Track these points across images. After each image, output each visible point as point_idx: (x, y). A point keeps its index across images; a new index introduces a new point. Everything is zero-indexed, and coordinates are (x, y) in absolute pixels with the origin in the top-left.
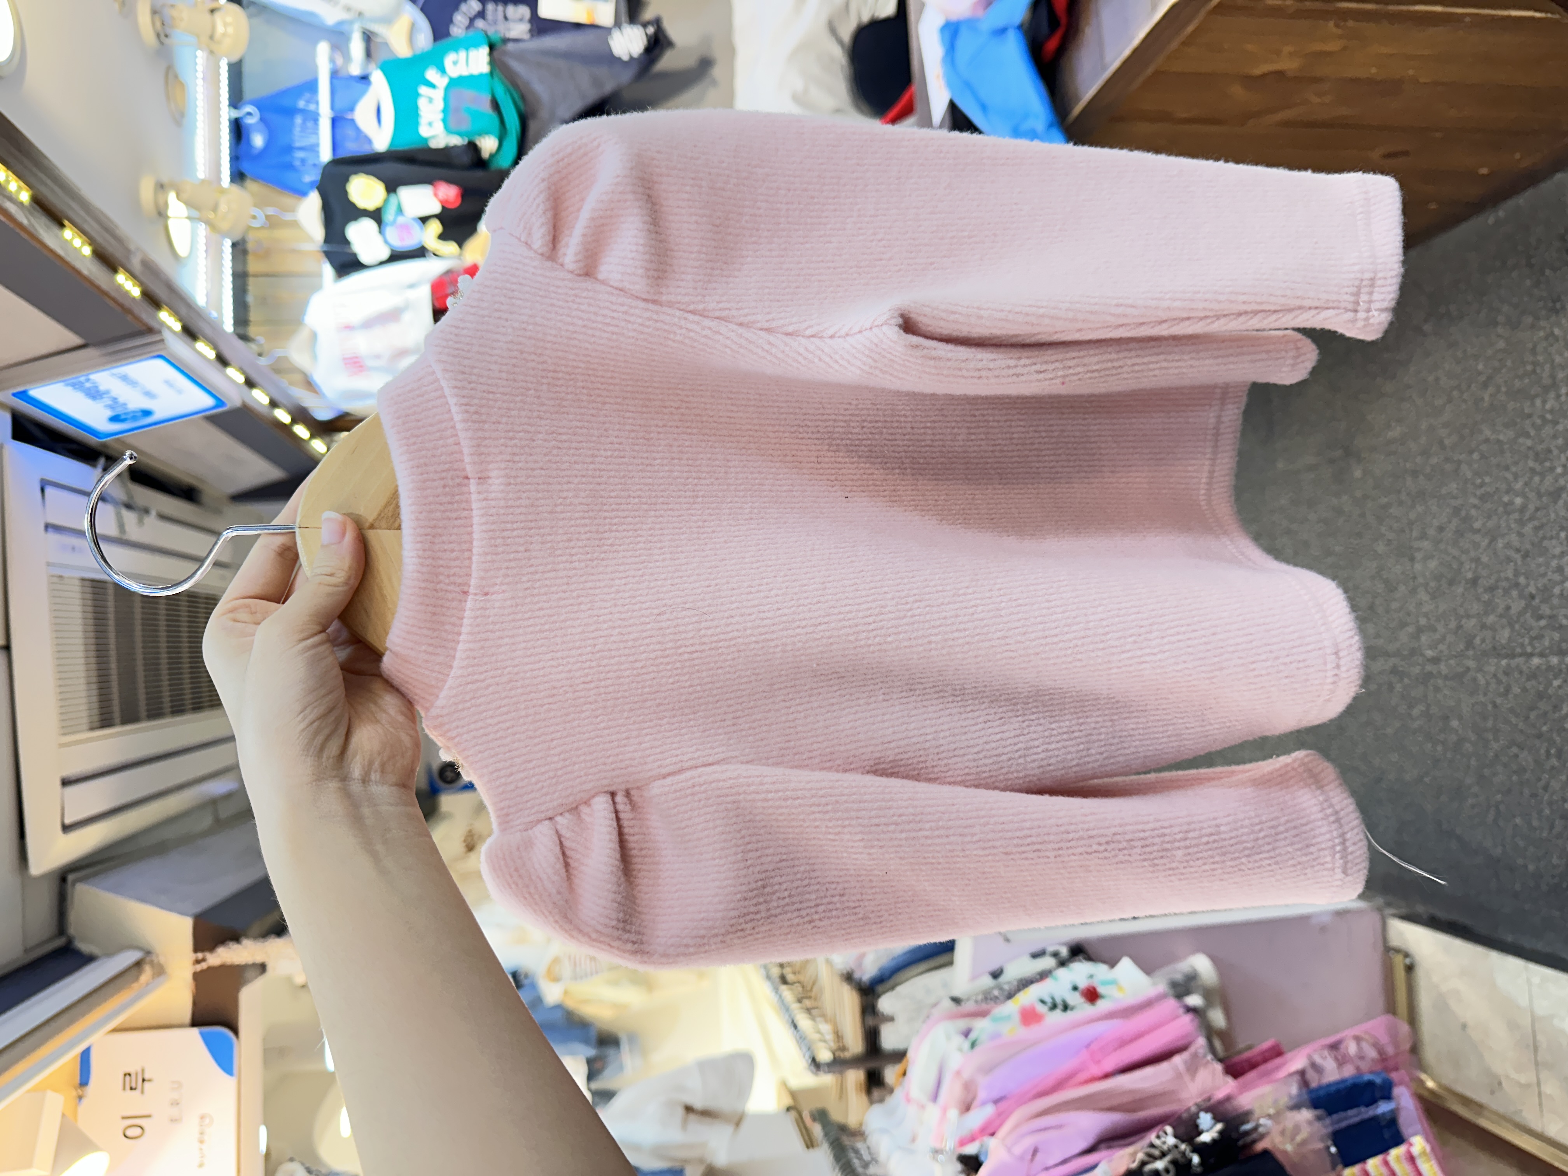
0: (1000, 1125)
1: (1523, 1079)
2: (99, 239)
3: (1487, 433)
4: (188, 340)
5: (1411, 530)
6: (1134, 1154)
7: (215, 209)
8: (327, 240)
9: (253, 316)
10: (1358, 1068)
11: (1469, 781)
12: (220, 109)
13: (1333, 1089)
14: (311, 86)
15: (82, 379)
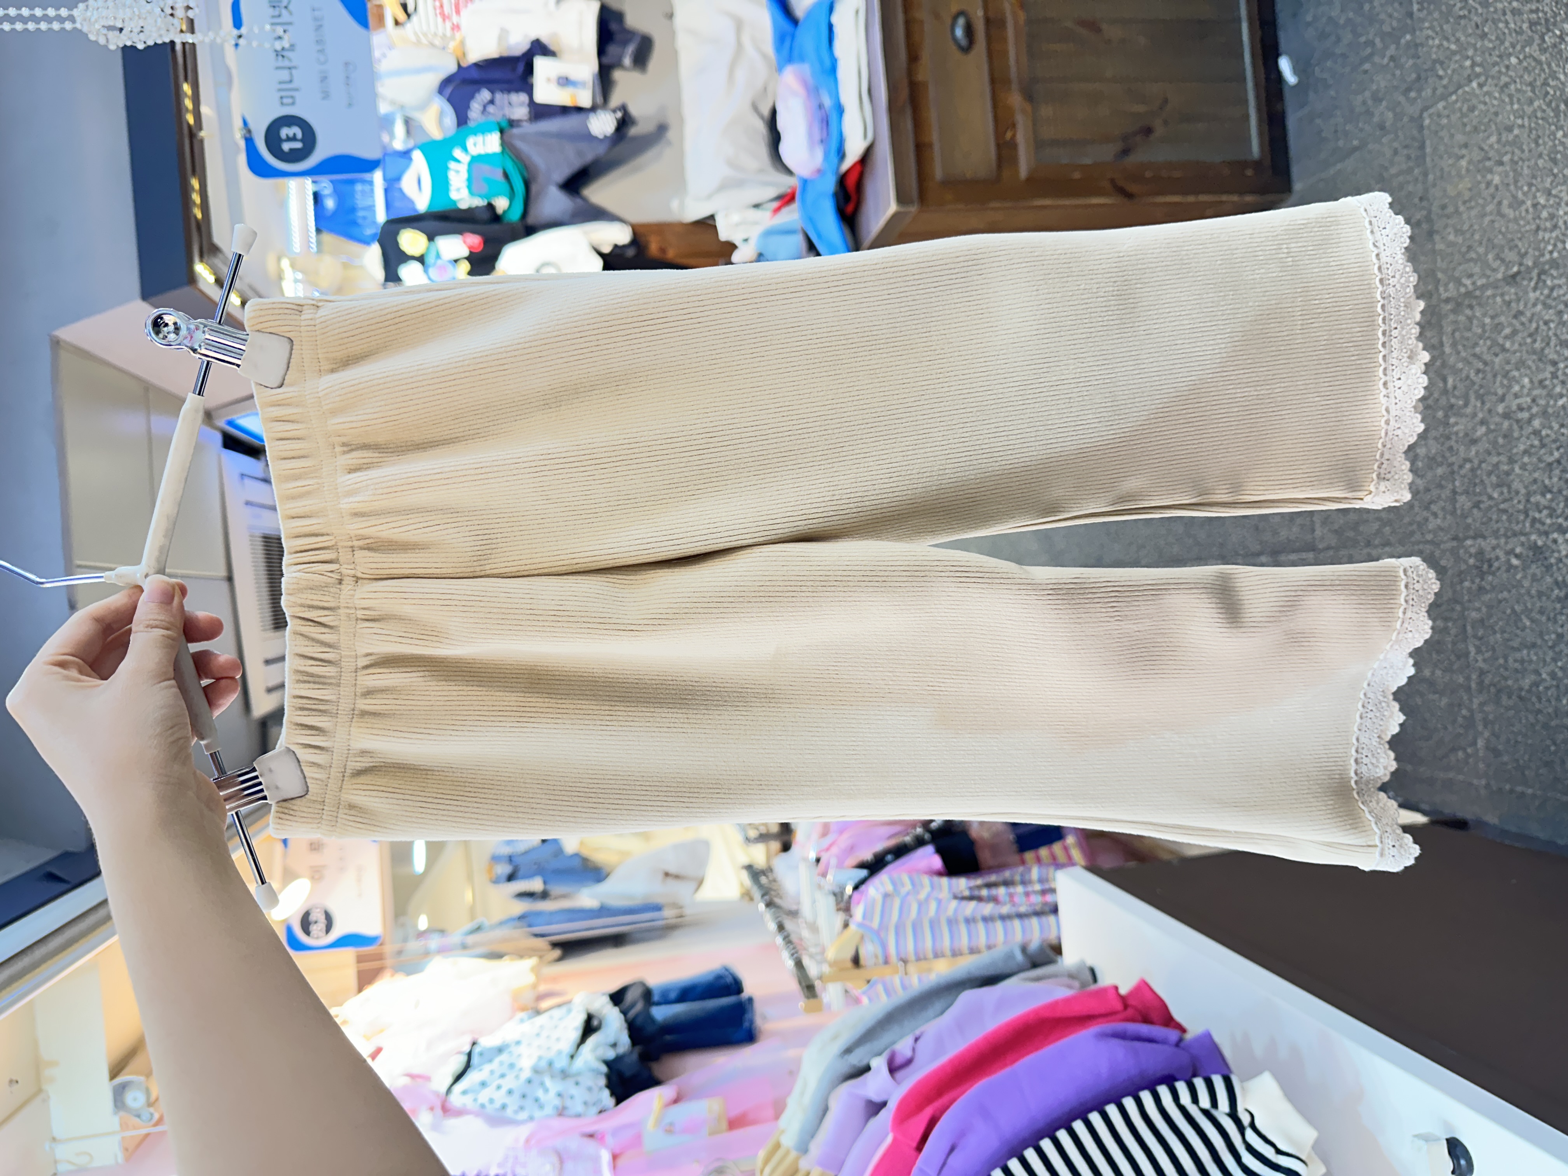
7: (317, 274)
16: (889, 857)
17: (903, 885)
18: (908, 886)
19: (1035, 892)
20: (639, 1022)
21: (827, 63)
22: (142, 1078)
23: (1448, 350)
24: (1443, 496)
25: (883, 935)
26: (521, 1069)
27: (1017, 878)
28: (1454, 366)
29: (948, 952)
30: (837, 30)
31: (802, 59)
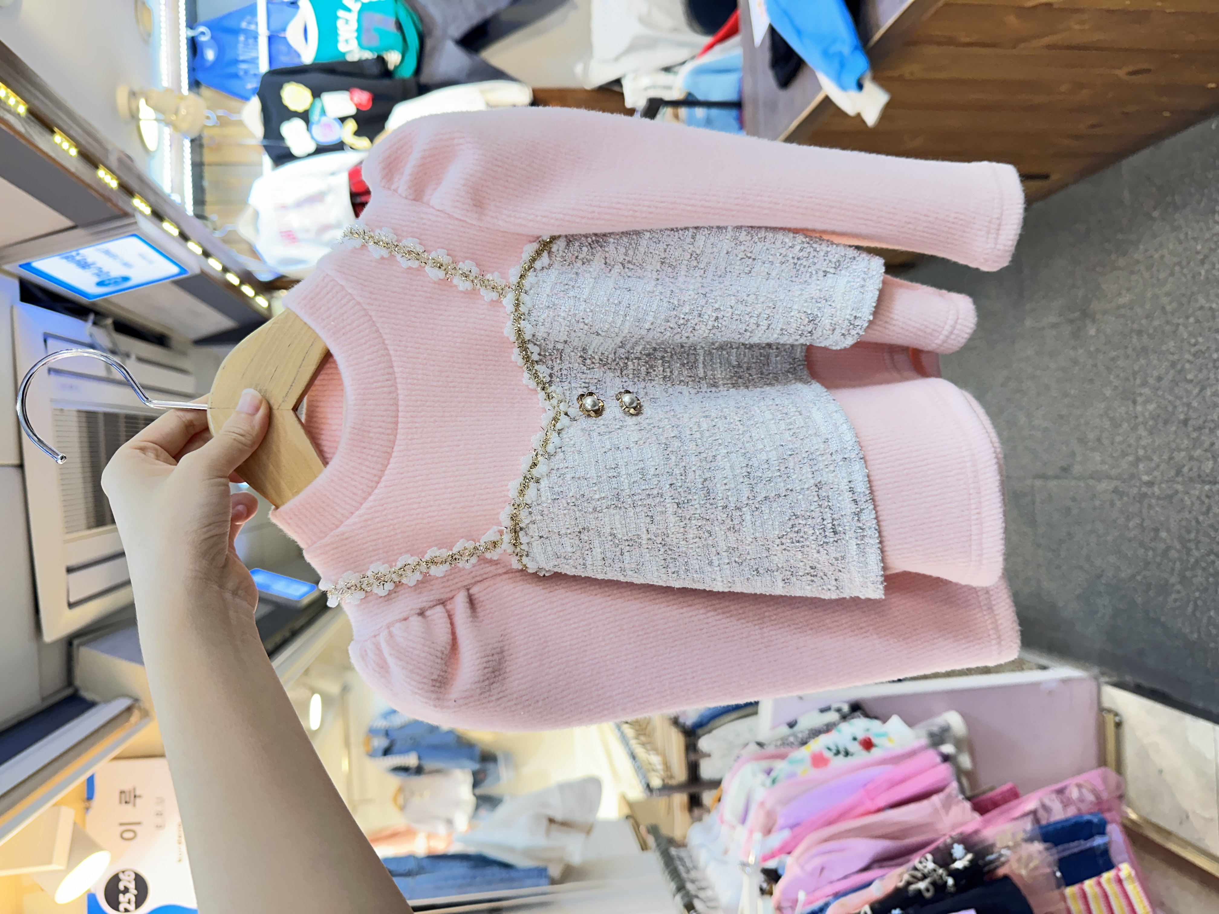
0: (795, 846)
1: (1207, 815)
2: (83, 142)
3: (1202, 301)
4: (156, 221)
5: (1135, 379)
6: (901, 876)
7: (176, 112)
8: (266, 136)
9: (209, 197)
10: (1079, 810)
11: (1173, 580)
12: (179, 30)
13: (1059, 826)
14: (252, 10)
15: (74, 253)
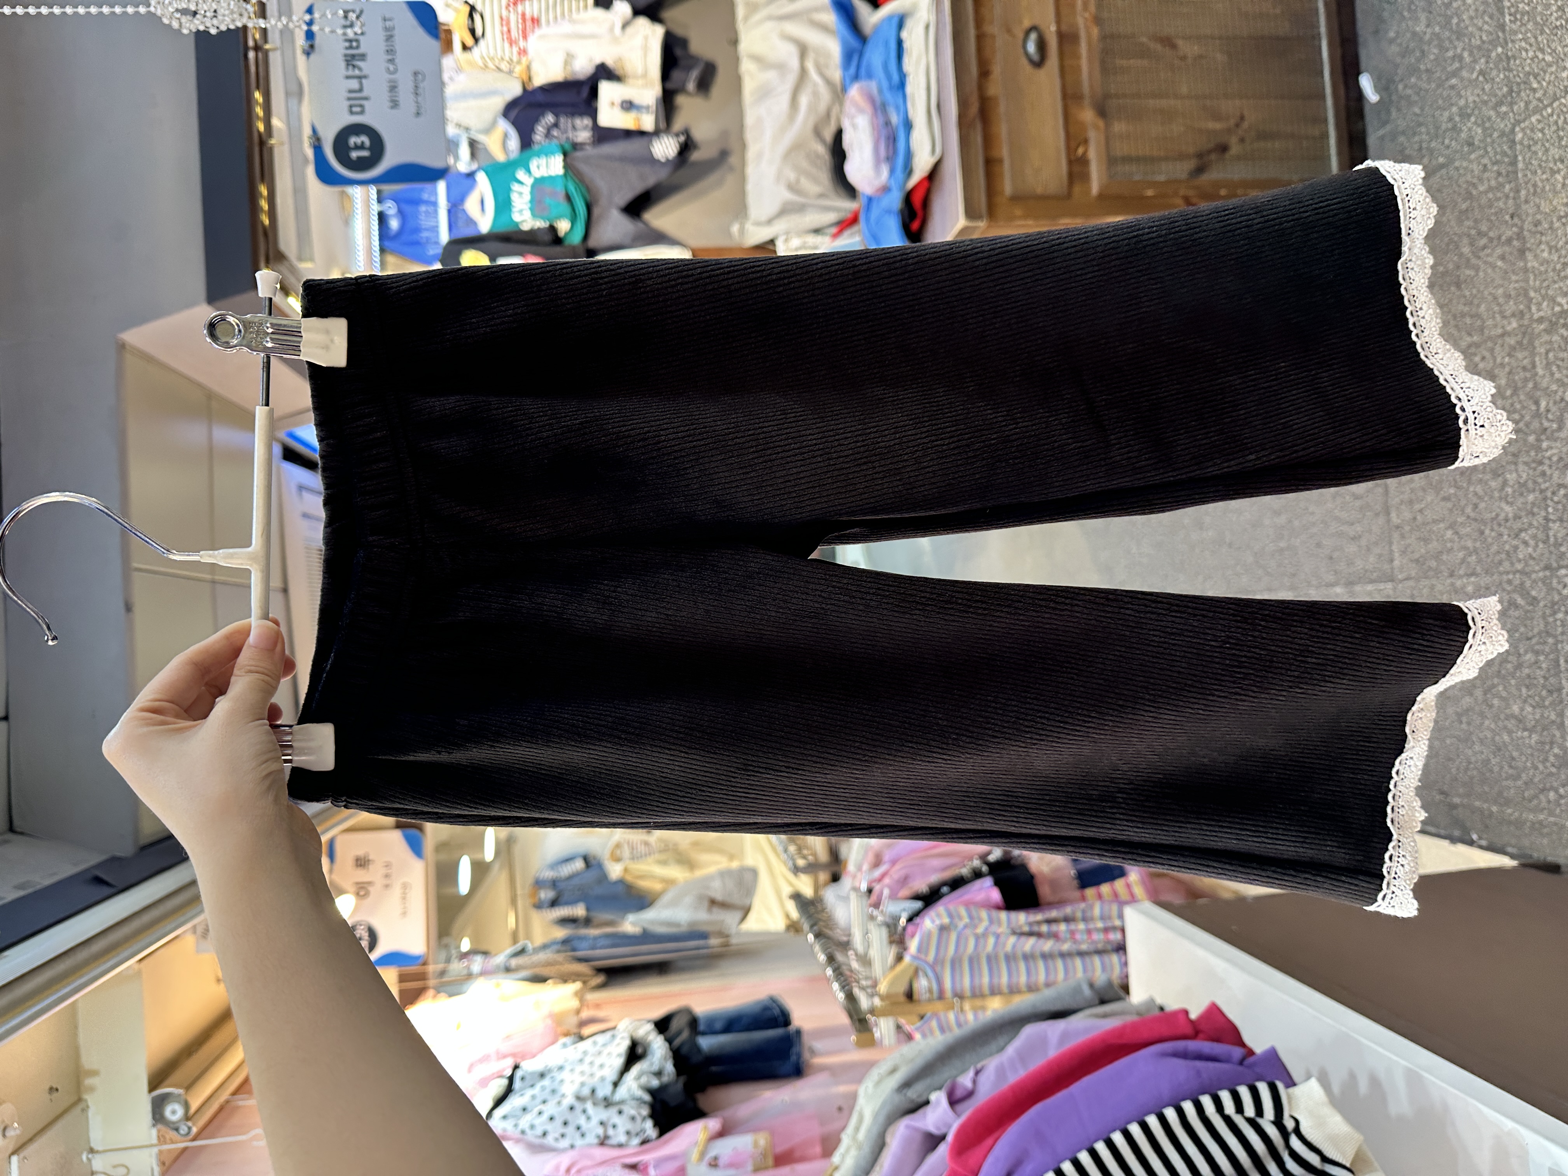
12: (371, 208)
16: (945, 889)
17: (961, 918)
18: (966, 920)
19: (1098, 930)
20: (684, 1050)
21: (896, 77)
22: (181, 1091)
23: (1541, 372)
24: (1535, 523)
25: (938, 969)
26: (563, 1096)
27: (1079, 915)
28: (1548, 388)
29: (1005, 989)
30: (906, 45)
31: (870, 76)
